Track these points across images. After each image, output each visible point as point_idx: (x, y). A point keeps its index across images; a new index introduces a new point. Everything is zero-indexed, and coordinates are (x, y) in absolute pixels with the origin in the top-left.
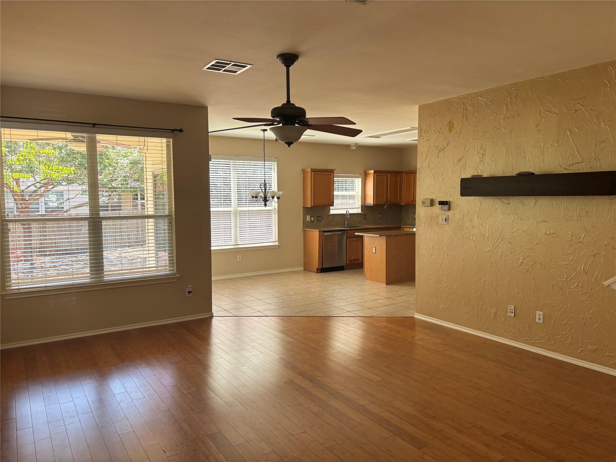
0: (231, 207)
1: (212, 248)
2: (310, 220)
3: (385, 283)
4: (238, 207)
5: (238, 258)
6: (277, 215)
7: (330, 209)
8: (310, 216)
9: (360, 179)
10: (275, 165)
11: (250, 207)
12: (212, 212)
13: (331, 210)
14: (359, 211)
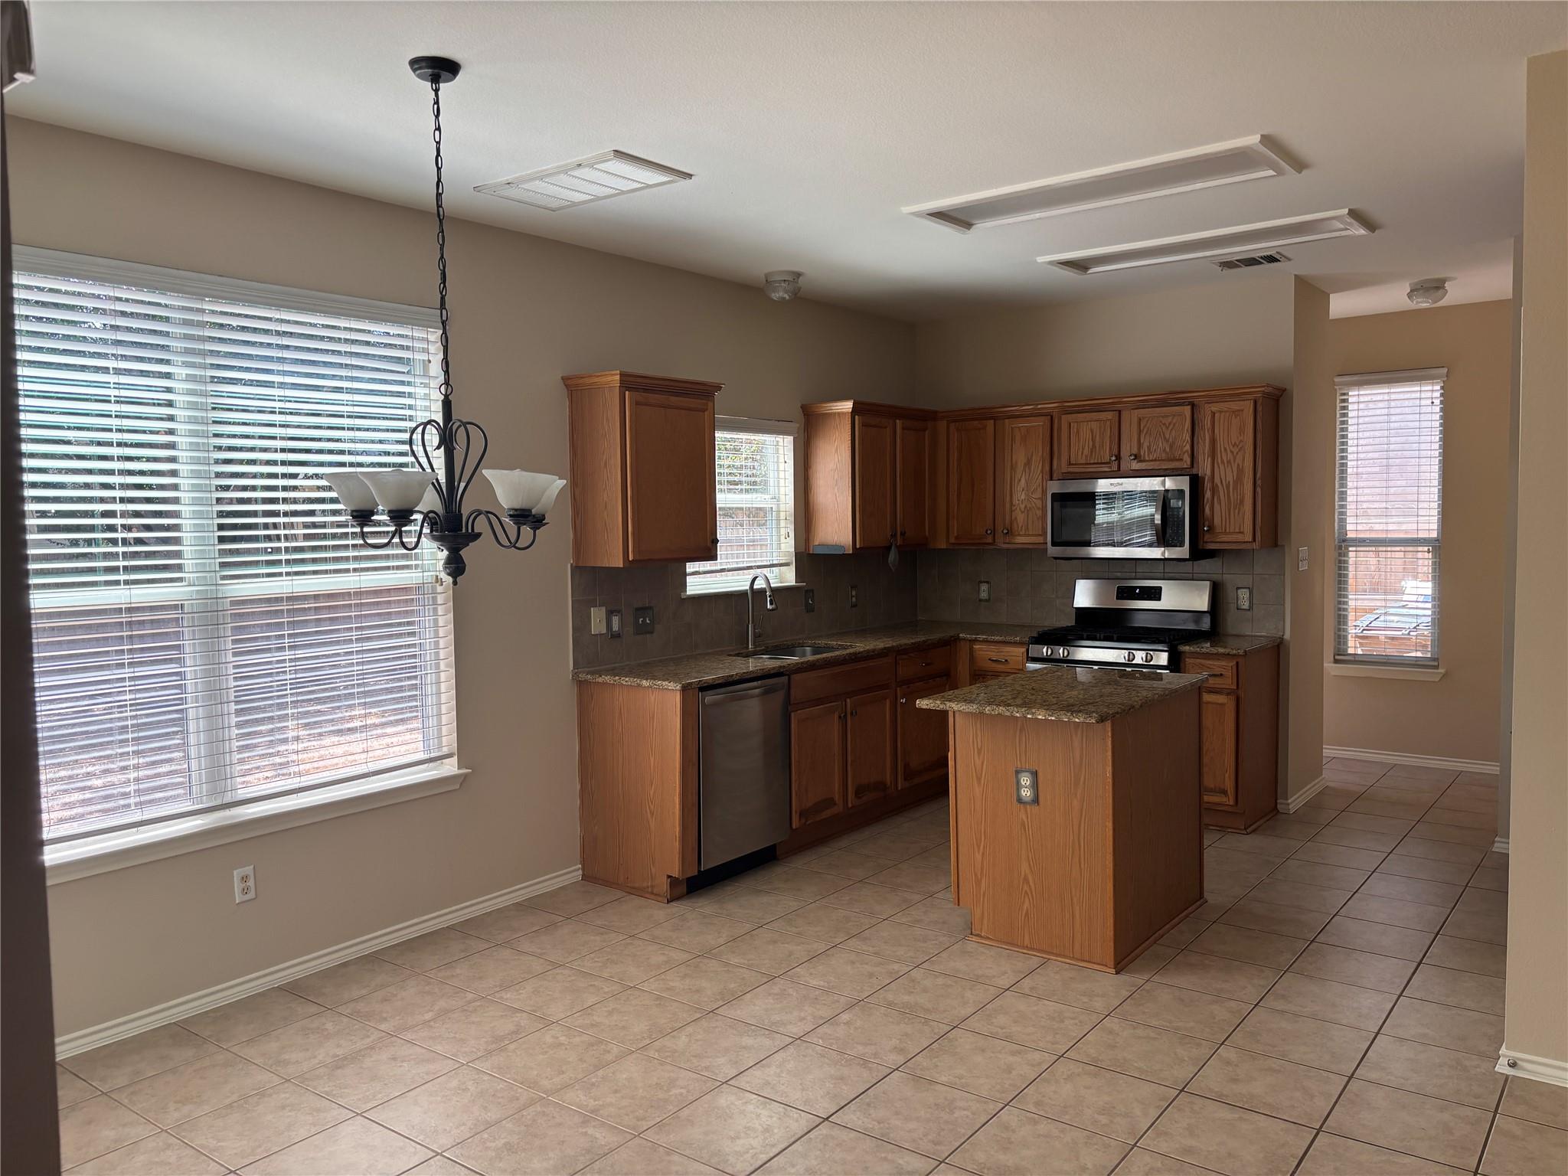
0: (180, 580)
1: (51, 856)
2: (604, 631)
3: (1112, 964)
4: (224, 578)
5: (237, 886)
6: (451, 615)
7: (685, 575)
8: (604, 609)
9: (789, 440)
10: (432, 349)
11: (297, 573)
12: (42, 616)
13: (689, 579)
14: (787, 577)
